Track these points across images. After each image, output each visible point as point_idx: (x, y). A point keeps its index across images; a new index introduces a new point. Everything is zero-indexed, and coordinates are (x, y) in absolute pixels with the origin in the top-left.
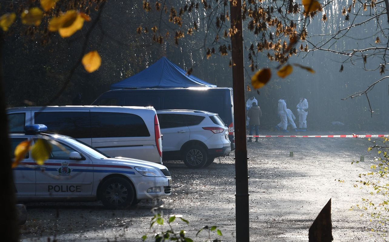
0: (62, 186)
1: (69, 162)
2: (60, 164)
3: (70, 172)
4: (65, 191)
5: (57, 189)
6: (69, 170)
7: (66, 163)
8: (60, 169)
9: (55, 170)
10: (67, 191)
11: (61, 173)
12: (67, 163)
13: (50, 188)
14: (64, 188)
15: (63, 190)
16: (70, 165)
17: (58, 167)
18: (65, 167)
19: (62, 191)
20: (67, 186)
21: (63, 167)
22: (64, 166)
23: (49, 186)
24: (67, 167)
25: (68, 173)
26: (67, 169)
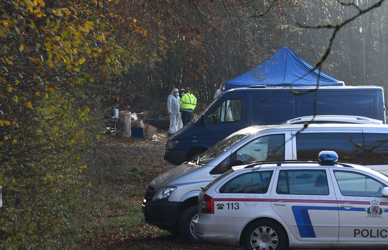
0: (371, 230)
1: (380, 200)
2: (368, 203)
3: (381, 212)
4: (375, 237)
5: (365, 233)
6: (381, 210)
7: (376, 202)
8: (369, 209)
9: (363, 210)
10: (378, 237)
11: (370, 213)
12: (378, 201)
13: (357, 232)
14: (375, 233)
15: (373, 235)
16: (382, 204)
17: (366, 206)
18: (375, 207)
19: (371, 236)
20: (378, 230)
21: (372, 206)
22: (374, 205)
23: (355, 230)
24: (378, 207)
25: (379, 214)
26: (378, 208)
